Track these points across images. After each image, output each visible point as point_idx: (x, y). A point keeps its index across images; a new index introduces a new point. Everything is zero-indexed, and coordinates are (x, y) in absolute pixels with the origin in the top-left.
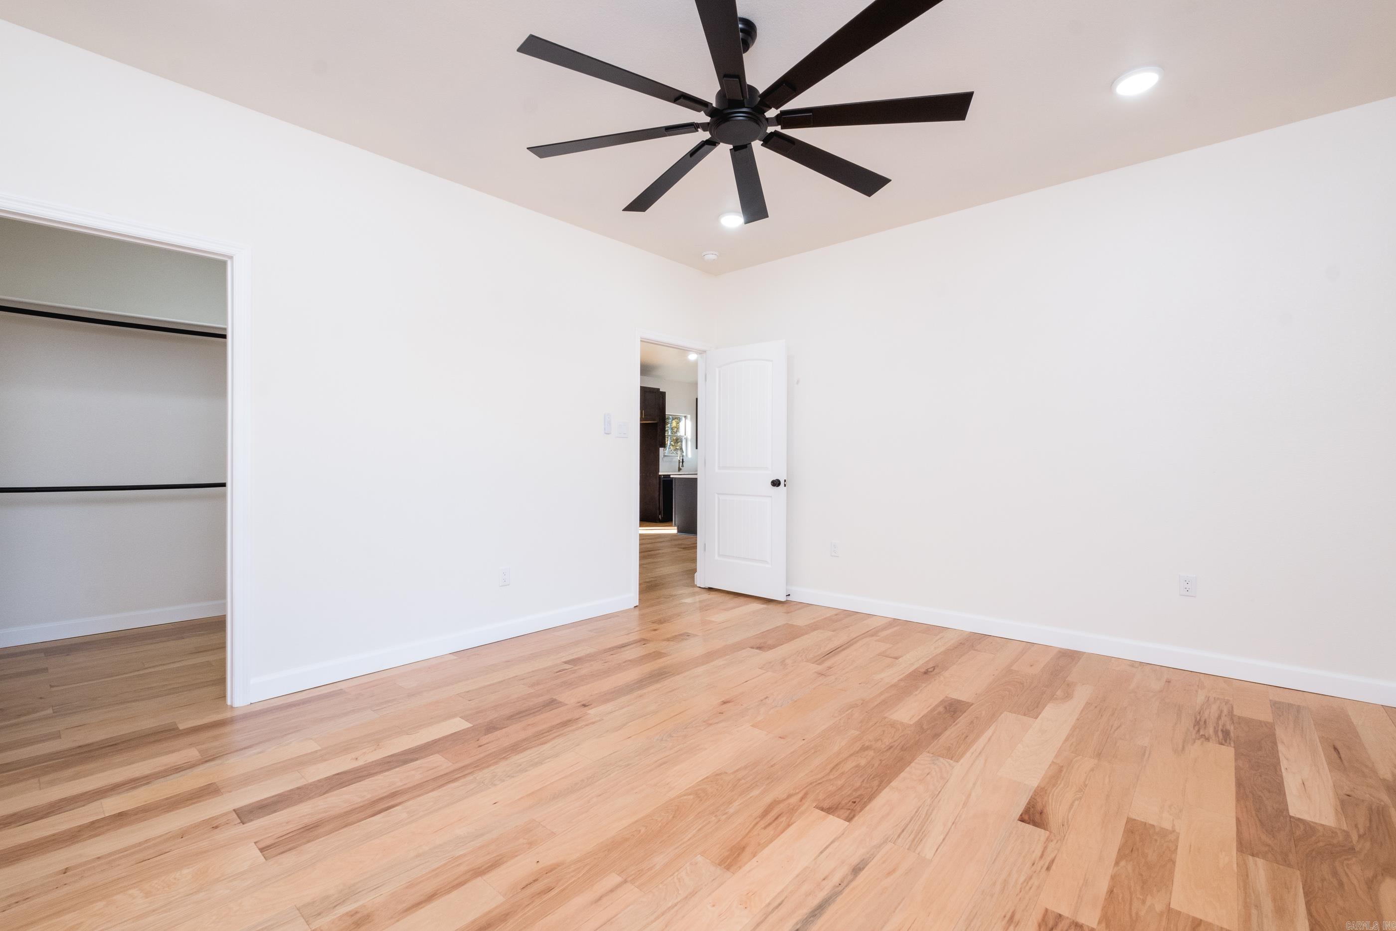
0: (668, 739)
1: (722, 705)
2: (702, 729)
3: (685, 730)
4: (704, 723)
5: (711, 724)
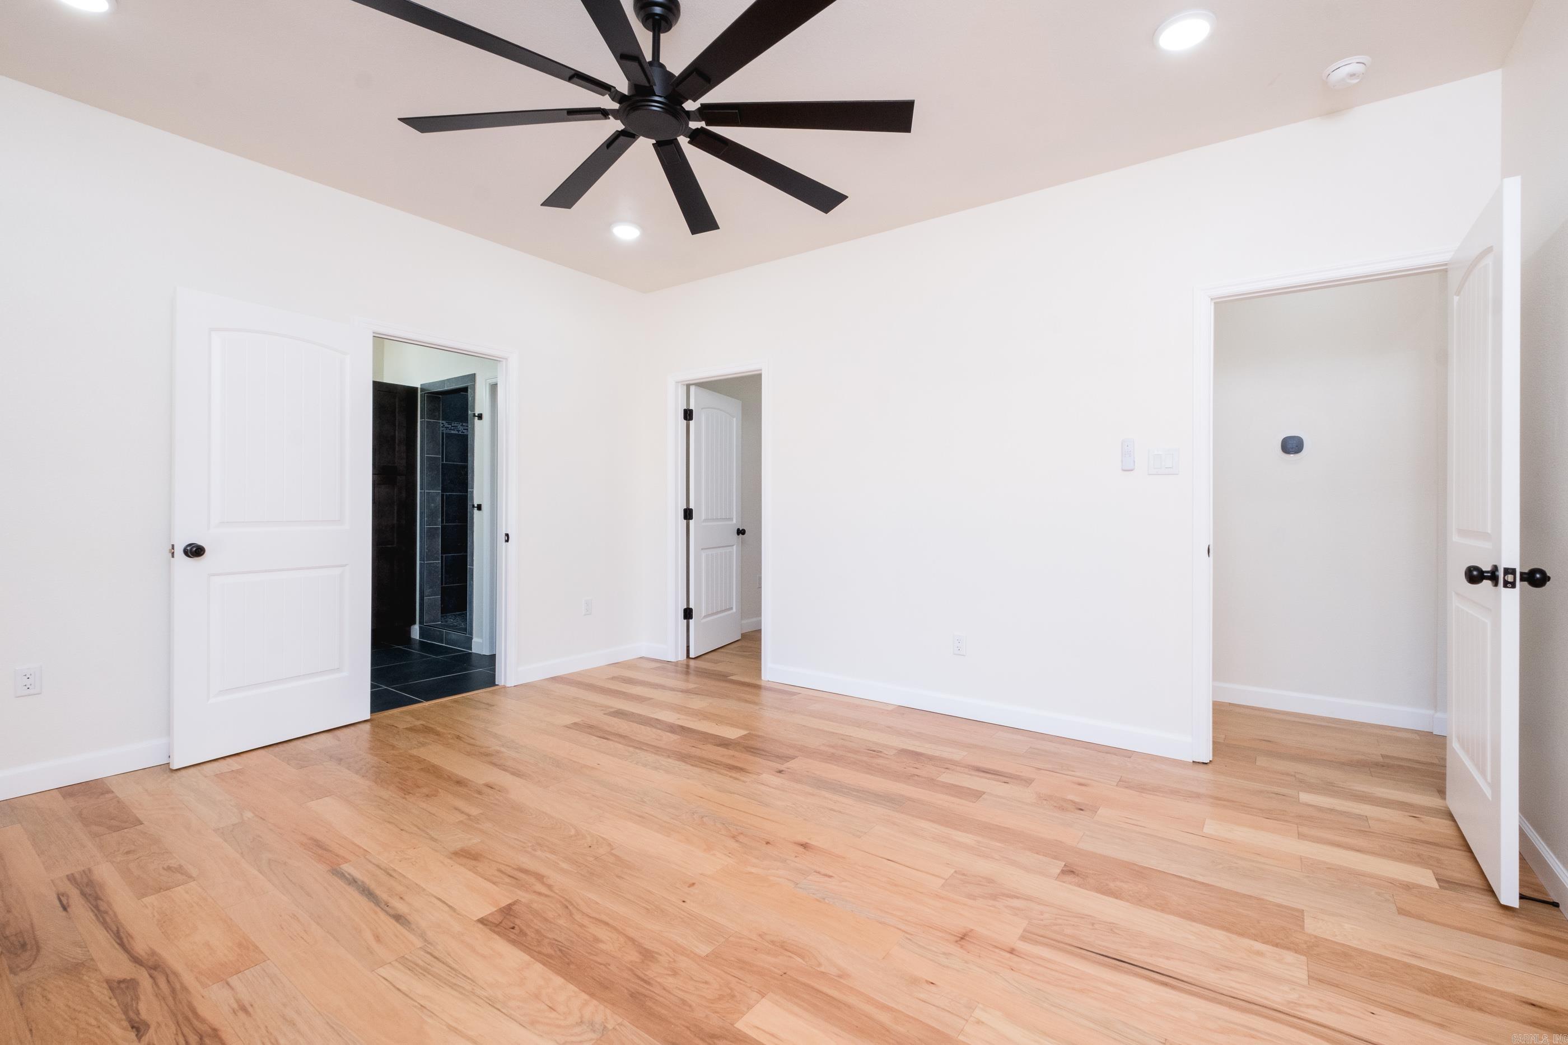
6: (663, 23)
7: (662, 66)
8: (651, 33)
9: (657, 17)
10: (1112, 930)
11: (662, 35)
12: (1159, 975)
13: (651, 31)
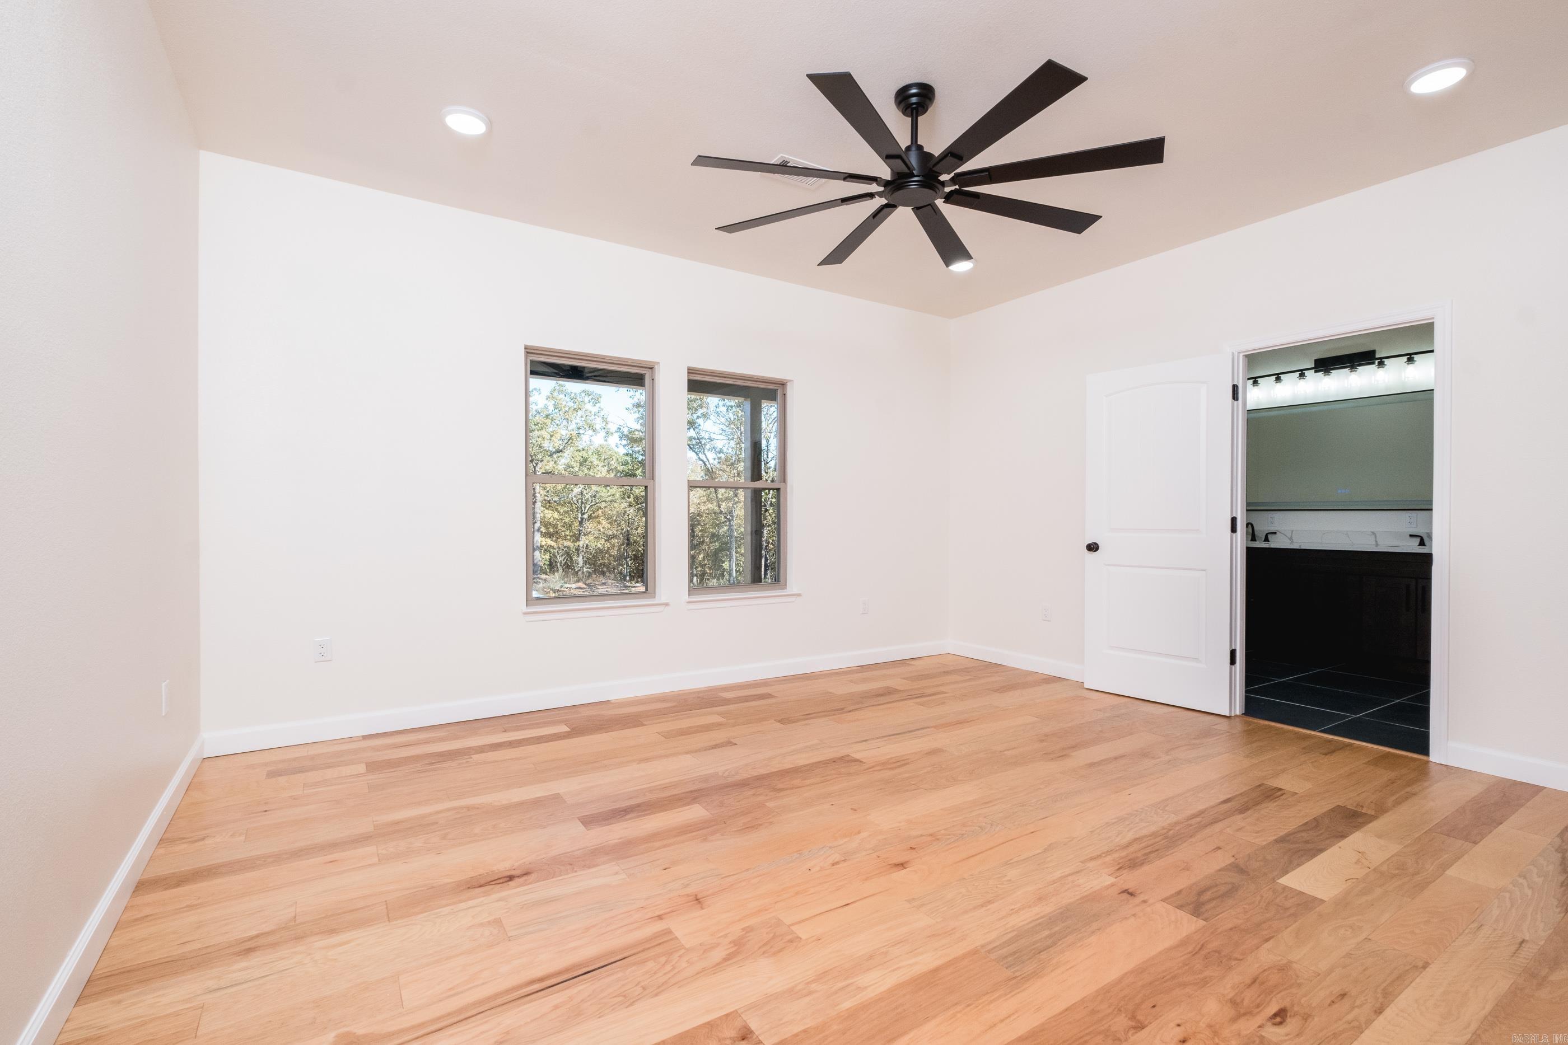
0: (984, 824)
1: (907, 862)
2: (943, 831)
3: (964, 832)
4: (938, 837)
5: (931, 835)
6: (920, 109)
7: (920, 148)
8: (910, 119)
9: (914, 106)
10: (624, 996)
11: (919, 118)
12: (551, 985)
13: (909, 117)
